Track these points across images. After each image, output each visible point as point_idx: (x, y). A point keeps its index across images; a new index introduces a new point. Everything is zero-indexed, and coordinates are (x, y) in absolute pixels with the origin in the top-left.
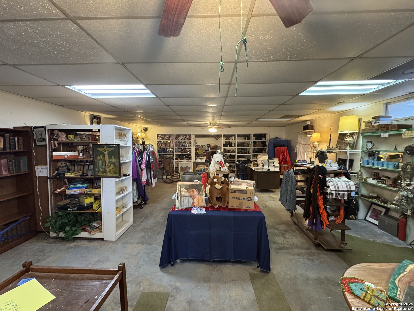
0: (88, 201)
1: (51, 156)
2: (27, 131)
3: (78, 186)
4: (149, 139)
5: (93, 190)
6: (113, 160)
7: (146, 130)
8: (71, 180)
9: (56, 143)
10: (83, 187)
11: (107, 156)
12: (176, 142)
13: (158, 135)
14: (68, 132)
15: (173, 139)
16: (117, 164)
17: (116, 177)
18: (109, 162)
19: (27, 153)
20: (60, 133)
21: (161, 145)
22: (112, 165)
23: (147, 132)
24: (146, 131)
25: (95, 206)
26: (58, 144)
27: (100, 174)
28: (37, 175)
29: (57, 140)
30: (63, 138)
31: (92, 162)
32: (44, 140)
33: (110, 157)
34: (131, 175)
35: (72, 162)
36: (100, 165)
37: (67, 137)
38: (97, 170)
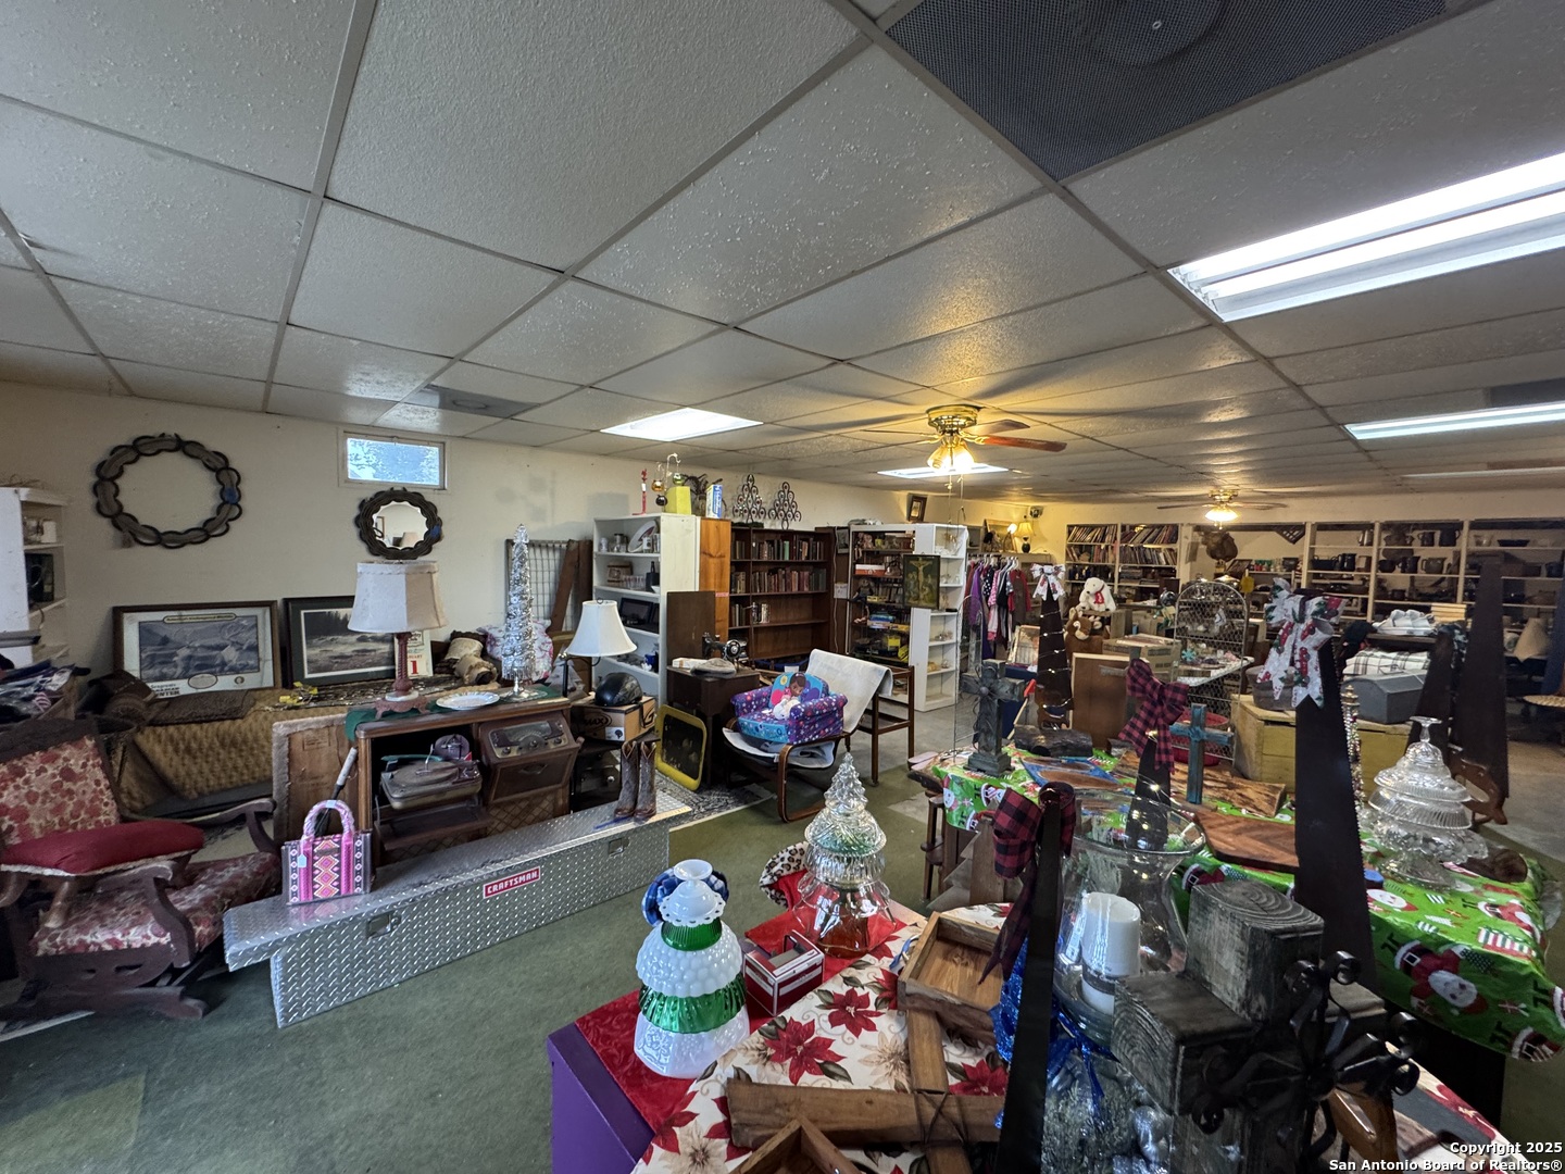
0: (893, 642)
1: (854, 570)
2: (829, 534)
3: (882, 616)
4: (1044, 540)
5: (900, 626)
6: (930, 581)
7: (1037, 513)
8: (875, 608)
9: (860, 550)
10: (887, 620)
11: (921, 573)
12: (1123, 550)
13: (1070, 527)
14: (875, 535)
15: (1116, 539)
16: (935, 588)
17: (933, 609)
18: (925, 583)
19: (826, 565)
20: (865, 537)
21: (1078, 556)
22: (927, 589)
23: (1040, 518)
24: (1036, 516)
25: (901, 653)
26: (863, 552)
27: (911, 601)
28: (835, 597)
29: (862, 547)
30: (868, 544)
31: (902, 582)
32: (847, 546)
33: (926, 576)
34: (961, 612)
35: (875, 580)
36: (912, 587)
37: (873, 542)
38: (907, 594)
